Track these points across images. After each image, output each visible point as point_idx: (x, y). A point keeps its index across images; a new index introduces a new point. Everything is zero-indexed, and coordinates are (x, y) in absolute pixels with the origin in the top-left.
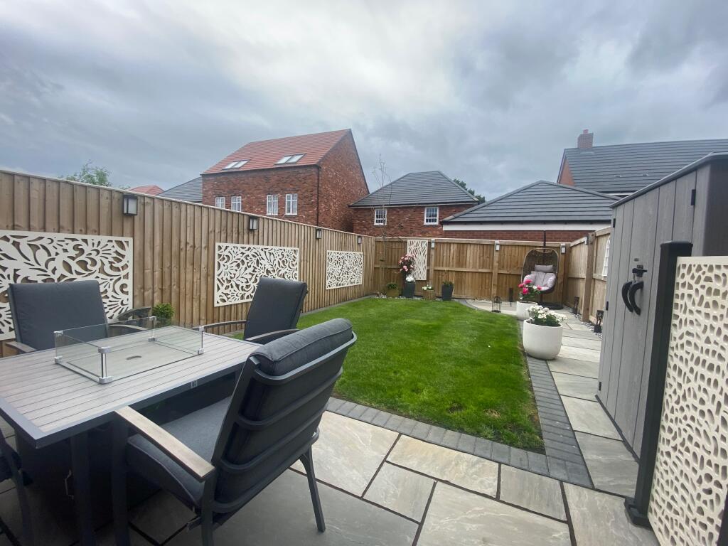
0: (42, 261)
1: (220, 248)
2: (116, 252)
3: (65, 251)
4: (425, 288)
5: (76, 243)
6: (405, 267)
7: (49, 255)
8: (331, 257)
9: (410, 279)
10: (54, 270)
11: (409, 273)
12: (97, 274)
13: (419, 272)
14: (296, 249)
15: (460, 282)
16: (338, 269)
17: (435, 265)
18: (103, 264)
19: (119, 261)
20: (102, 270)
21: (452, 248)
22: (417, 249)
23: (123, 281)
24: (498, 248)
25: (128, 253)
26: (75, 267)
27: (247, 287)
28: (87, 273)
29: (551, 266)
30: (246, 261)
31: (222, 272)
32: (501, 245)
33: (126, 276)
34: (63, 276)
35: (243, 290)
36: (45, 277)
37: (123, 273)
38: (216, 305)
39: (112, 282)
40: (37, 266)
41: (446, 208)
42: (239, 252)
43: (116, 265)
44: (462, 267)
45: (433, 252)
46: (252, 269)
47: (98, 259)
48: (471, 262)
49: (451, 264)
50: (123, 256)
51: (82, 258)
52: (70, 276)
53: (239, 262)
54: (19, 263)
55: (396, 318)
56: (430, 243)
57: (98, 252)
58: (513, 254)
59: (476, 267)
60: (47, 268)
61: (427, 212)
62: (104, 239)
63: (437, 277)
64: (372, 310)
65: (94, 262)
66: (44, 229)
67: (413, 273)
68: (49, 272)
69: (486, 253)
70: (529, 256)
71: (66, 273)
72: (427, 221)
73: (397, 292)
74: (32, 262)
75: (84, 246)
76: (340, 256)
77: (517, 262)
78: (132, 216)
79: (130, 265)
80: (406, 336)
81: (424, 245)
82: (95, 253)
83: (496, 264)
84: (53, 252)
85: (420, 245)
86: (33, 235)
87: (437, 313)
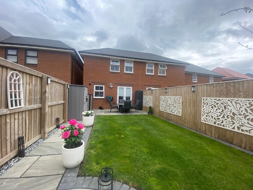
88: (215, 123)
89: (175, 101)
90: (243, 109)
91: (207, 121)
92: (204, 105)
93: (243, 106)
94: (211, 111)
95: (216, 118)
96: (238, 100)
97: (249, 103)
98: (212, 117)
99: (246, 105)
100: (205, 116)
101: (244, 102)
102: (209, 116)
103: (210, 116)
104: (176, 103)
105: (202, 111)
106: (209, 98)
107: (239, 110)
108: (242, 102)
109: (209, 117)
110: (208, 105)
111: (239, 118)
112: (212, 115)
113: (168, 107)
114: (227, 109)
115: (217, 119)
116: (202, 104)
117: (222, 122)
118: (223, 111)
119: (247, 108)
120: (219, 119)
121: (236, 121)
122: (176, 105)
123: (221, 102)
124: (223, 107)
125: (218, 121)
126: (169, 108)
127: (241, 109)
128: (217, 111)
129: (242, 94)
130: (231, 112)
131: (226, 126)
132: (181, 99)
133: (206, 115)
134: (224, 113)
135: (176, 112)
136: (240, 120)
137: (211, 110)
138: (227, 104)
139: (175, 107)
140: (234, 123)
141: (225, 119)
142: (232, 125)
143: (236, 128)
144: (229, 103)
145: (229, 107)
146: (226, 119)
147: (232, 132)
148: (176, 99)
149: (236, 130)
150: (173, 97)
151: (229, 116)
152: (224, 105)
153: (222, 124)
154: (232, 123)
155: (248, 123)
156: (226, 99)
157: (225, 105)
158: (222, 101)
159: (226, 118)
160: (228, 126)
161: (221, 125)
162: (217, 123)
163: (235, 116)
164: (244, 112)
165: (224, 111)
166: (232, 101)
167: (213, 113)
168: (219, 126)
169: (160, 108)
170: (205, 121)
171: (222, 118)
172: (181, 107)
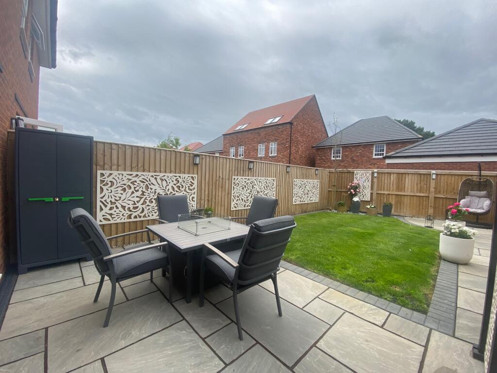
0: (164, 186)
1: (234, 179)
2: (191, 182)
3: (173, 181)
4: (369, 207)
5: (176, 178)
6: (352, 191)
7: (167, 183)
8: (296, 183)
9: (356, 199)
10: (169, 189)
11: (355, 195)
12: (183, 192)
13: (365, 194)
14: (274, 178)
15: (399, 203)
16: (301, 191)
17: (378, 190)
18: (186, 187)
19: (192, 186)
20: (185, 190)
21: (392, 177)
22: (362, 178)
23: (193, 195)
24: (434, 177)
25: (195, 182)
26: (176, 189)
27: (247, 200)
28: (180, 191)
29: (485, 192)
30: (247, 186)
31: (236, 191)
32: (437, 175)
33: (194, 193)
34: (171, 193)
35: (245, 202)
36: (165, 193)
37: (193, 192)
38: (232, 209)
39: (189, 196)
40: (162, 188)
41: (392, 144)
42: (244, 181)
43: (191, 188)
44: (401, 191)
45: (375, 180)
46: (250, 190)
47: (184, 185)
48: (409, 187)
49: (391, 189)
50: (193, 184)
51: (178, 184)
52: (174, 193)
53: (243, 186)
54: (157, 187)
55: (341, 226)
56: (373, 173)
57: (184, 181)
58: (449, 182)
59: (413, 192)
60: (166, 188)
61: (376, 148)
62: (186, 176)
63: (379, 198)
64: (325, 219)
65: (183, 186)
66: (165, 172)
67: (359, 195)
68: (167, 191)
69: (424, 180)
70: (464, 183)
71: (172, 191)
72: (376, 155)
73: (346, 208)
74: (161, 186)
75: (179, 179)
76: (302, 183)
77: (454, 189)
78: (198, 164)
79: (196, 188)
80: (345, 238)
81: (368, 175)
82: (183, 182)
83: (432, 190)
84: (168, 183)
85: (365, 175)
86: (162, 175)
87: (374, 225)
104: (269, 188)
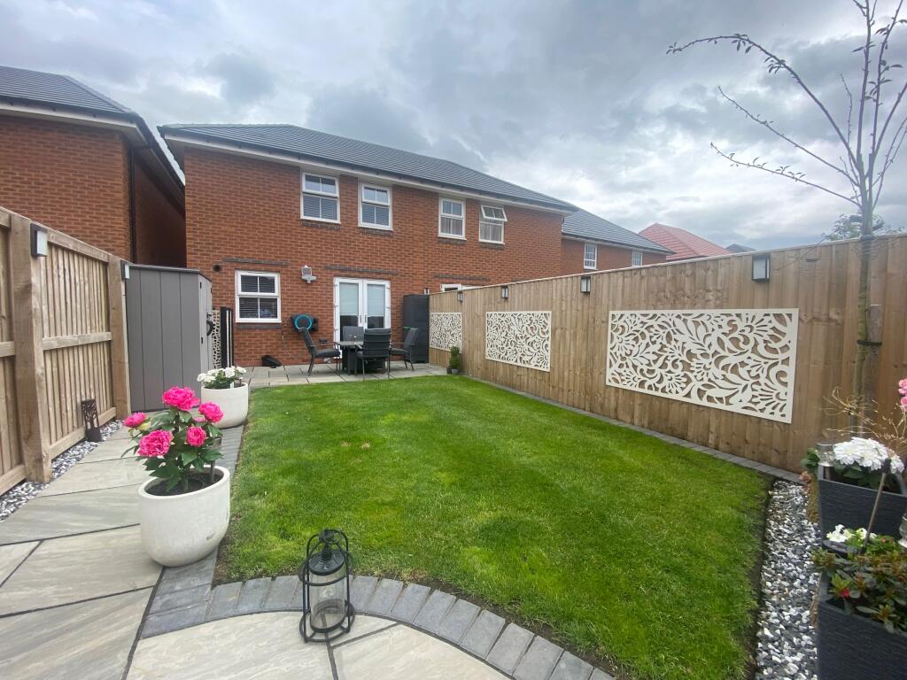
14: (547, 312)
88: (642, 384)
89: (532, 325)
90: (713, 339)
91: (623, 380)
92: (615, 334)
93: (713, 330)
94: (631, 351)
95: (646, 368)
96: (702, 315)
97: (730, 323)
98: (635, 367)
99: (720, 326)
100: (615, 366)
101: (717, 319)
102: (628, 367)
103: (630, 365)
104: (536, 332)
105: (609, 351)
106: (627, 313)
107: (702, 342)
108: (712, 320)
109: (627, 370)
110: (626, 334)
111: (702, 366)
112: (636, 363)
113: (510, 346)
114: (673, 342)
115: (649, 371)
116: (610, 331)
117: (660, 381)
118: (663, 346)
119: (723, 337)
120: (653, 371)
121: (695, 374)
122: (534, 338)
123: (659, 322)
124: (665, 335)
125: (650, 378)
126: (512, 348)
127: (708, 340)
128: (647, 350)
129: (711, 297)
130: (683, 348)
131: (670, 391)
132: (550, 319)
133: (618, 364)
134: (665, 355)
135: (535, 359)
136: (704, 371)
137: (631, 348)
138: (674, 328)
139: (532, 346)
140: (689, 381)
141: (667, 370)
142: (684, 385)
143: (694, 394)
144: (680, 324)
145: (677, 336)
146: (670, 372)
147: (685, 405)
148: (534, 319)
149: (695, 399)
150: (525, 313)
151: (678, 363)
152: (667, 331)
153: (660, 386)
154: (685, 380)
155: (725, 378)
156: (671, 312)
157: (669, 329)
158: (663, 318)
159: (670, 367)
160: (674, 390)
161: (657, 389)
162: (646, 385)
163: (694, 360)
164: (716, 347)
165: (665, 349)
166: (686, 318)
167: (639, 355)
168: (653, 392)
169: (487, 350)
170: (617, 381)
171: (660, 368)
172: (549, 343)
